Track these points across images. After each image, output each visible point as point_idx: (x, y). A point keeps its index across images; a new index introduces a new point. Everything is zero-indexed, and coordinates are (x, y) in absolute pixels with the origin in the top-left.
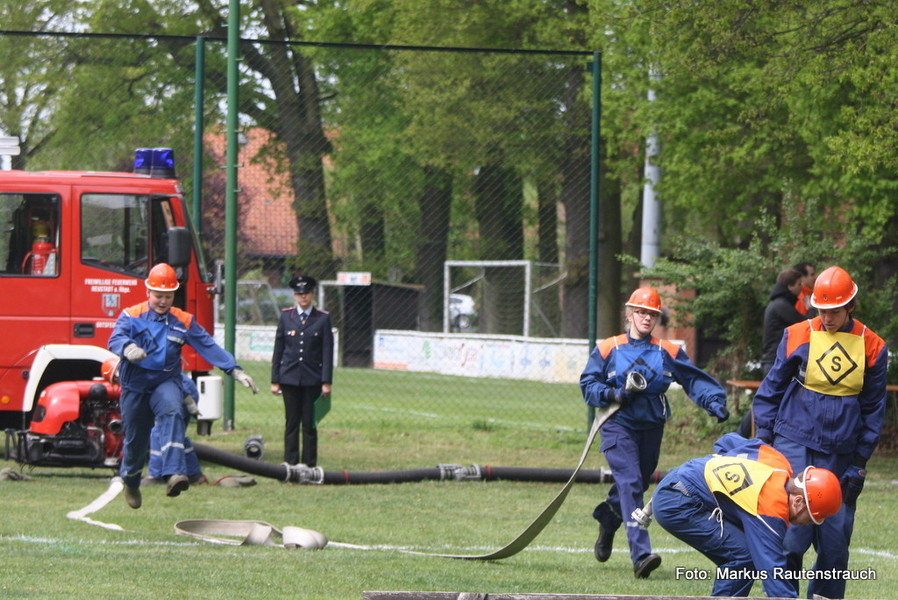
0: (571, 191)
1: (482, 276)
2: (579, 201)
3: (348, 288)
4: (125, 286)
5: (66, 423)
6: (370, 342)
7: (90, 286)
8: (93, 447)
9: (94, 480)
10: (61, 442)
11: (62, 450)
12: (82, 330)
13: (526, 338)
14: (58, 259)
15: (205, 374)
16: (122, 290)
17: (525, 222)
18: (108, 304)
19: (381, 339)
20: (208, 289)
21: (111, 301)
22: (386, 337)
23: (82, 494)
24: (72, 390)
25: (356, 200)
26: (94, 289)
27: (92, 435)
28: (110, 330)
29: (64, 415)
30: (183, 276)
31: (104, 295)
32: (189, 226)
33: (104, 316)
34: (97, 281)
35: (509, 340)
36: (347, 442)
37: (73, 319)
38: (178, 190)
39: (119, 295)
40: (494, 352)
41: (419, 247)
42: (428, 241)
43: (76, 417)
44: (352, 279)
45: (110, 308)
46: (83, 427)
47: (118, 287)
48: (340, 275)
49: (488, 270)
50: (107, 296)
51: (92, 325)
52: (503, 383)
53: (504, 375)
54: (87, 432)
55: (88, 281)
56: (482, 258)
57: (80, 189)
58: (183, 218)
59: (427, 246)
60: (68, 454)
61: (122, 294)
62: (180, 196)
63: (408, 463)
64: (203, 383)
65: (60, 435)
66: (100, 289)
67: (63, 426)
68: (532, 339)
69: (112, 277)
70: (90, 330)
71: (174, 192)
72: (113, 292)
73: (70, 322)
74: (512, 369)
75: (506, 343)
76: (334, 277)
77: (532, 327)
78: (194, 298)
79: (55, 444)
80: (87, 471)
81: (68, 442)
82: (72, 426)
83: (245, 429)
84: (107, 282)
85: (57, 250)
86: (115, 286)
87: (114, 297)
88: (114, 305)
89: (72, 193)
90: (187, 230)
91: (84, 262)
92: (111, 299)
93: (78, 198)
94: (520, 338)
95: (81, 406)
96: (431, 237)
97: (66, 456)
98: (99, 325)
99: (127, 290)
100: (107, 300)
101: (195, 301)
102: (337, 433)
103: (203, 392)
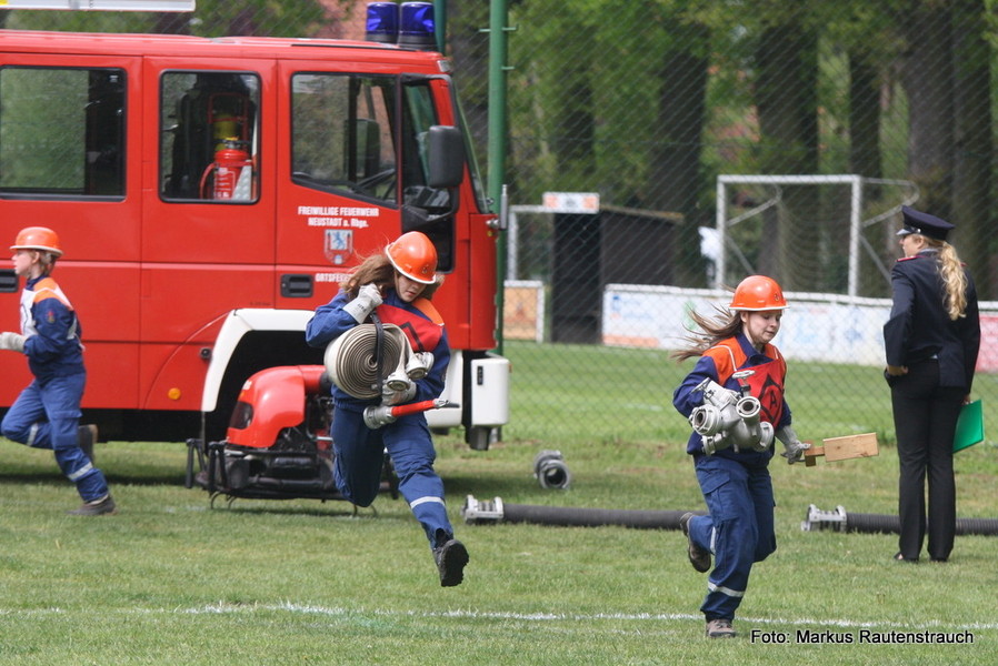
0: (919, 65)
1: (777, 200)
2: (929, 83)
3: (559, 217)
4: (360, 218)
5: (285, 430)
6: (596, 303)
7: (306, 217)
8: (327, 468)
9: (328, 518)
10: (277, 460)
11: (278, 472)
12: (294, 285)
13: (852, 297)
14: (257, 175)
15: (482, 355)
16: (355, 223)
17: (822, 110)
18: (334, 246)
19: (616, 298)
20: (489, 222)
21: (338, 241)
22: (624, 296)
23: (323, 540)
24: (292, 379)
25: (558, 78)
26: (312, 222)
27: (323, 448)
28: (335, 285)
29: (279, 418)
30: (450, 201)
31: (327, 232)
32: (460, 125)
33: (329, 265)
34: (316, 210)
35: (827, 302)
36: (679, 461)
37: (279, 268)
38: (442, 69)
39: (350, 232)
40: (802, 319)
41: (655, 151)
42: (671, 144)
43: (302, 420)
44: (570, 203)
45: (336, 252)
46: (311, 436)
47: (349, 218)
48: (548, 196)
49: (788, 190)
50: (332, 232)
51: (308, 279)
52: (817, 370)
53: (817, 355)
54: (315, 444)
55: (304, 210)
56: (765, 172)
57: (286, 66)
58: (451, 113)
59: (670, 151)
60: (287, 478)
61: (355, 229)
62: (446, 77)
63: (792, 494)
64: (480, 369)
65: (275, 450)
66: (321, 222)
67: (280, 436)
68: (860, 300)
69: (339, 205)
70: (305, 285)
71: (438, 72)
72: (342, 228)
73: (275, 273)
74: (831, 347)
75: (822, 306)
76: (540, 201)
77: (861, 279)
78: (467, 237)
79: (267, 462)
80: (316, 504)
81: (290, 460)
82: (292, 435)
83: (518, 440)
84: (333, 211)
85: (255, 161)
86: (344, 218)
87: (344, 234)
88: (343, 246)
89: (276, 71)
90: (457, 130)
91: (295, 180)
92: (338, 238)
93: (285, 80)
94: (842, 298)
95: (306, 402)
96: (674, 137)
97: (284, 482)
98: (320, 278)
99: (362, 224)
100: (333, 238)
101: (469, 242)
102: (660, 448)
103: (480, 383)
